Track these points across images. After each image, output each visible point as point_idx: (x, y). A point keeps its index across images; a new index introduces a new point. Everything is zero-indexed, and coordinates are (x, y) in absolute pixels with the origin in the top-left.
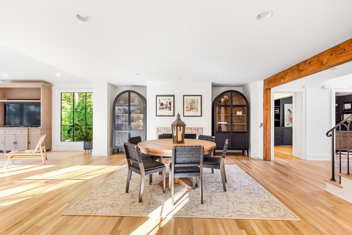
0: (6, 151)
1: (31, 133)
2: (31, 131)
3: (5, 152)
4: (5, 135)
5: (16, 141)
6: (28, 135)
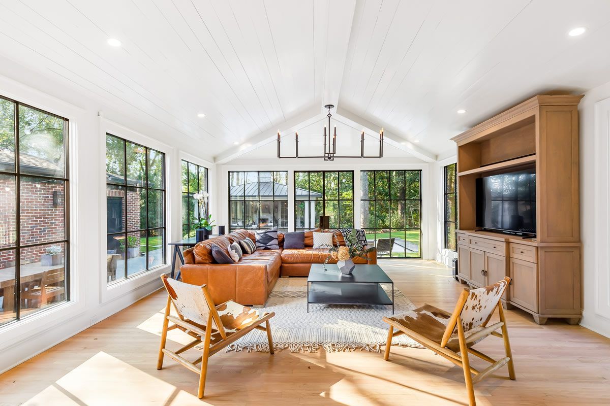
1: (515, 255)
2: (513, 250)
4: (471, 250)
5: (486, 270)
6: (508, 258)
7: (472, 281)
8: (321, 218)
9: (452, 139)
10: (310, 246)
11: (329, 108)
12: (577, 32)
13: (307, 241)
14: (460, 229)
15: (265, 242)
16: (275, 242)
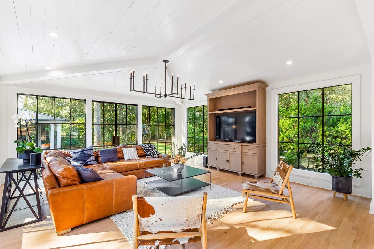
0: (220, 169)
1: (245, 151)
2: (245, 149)
3: (218, 170)
4: (219, 151)
5: (229, 159)
6: (242, 152)
7: (219, 166)
8: (113, 137)
9: (205, 94)
10: (122, 158)
11: (166, 62)
12: (290, 63)
13: (119, 155)
14: (209, 141)
15: (84, 159)
16: (93, 158)
